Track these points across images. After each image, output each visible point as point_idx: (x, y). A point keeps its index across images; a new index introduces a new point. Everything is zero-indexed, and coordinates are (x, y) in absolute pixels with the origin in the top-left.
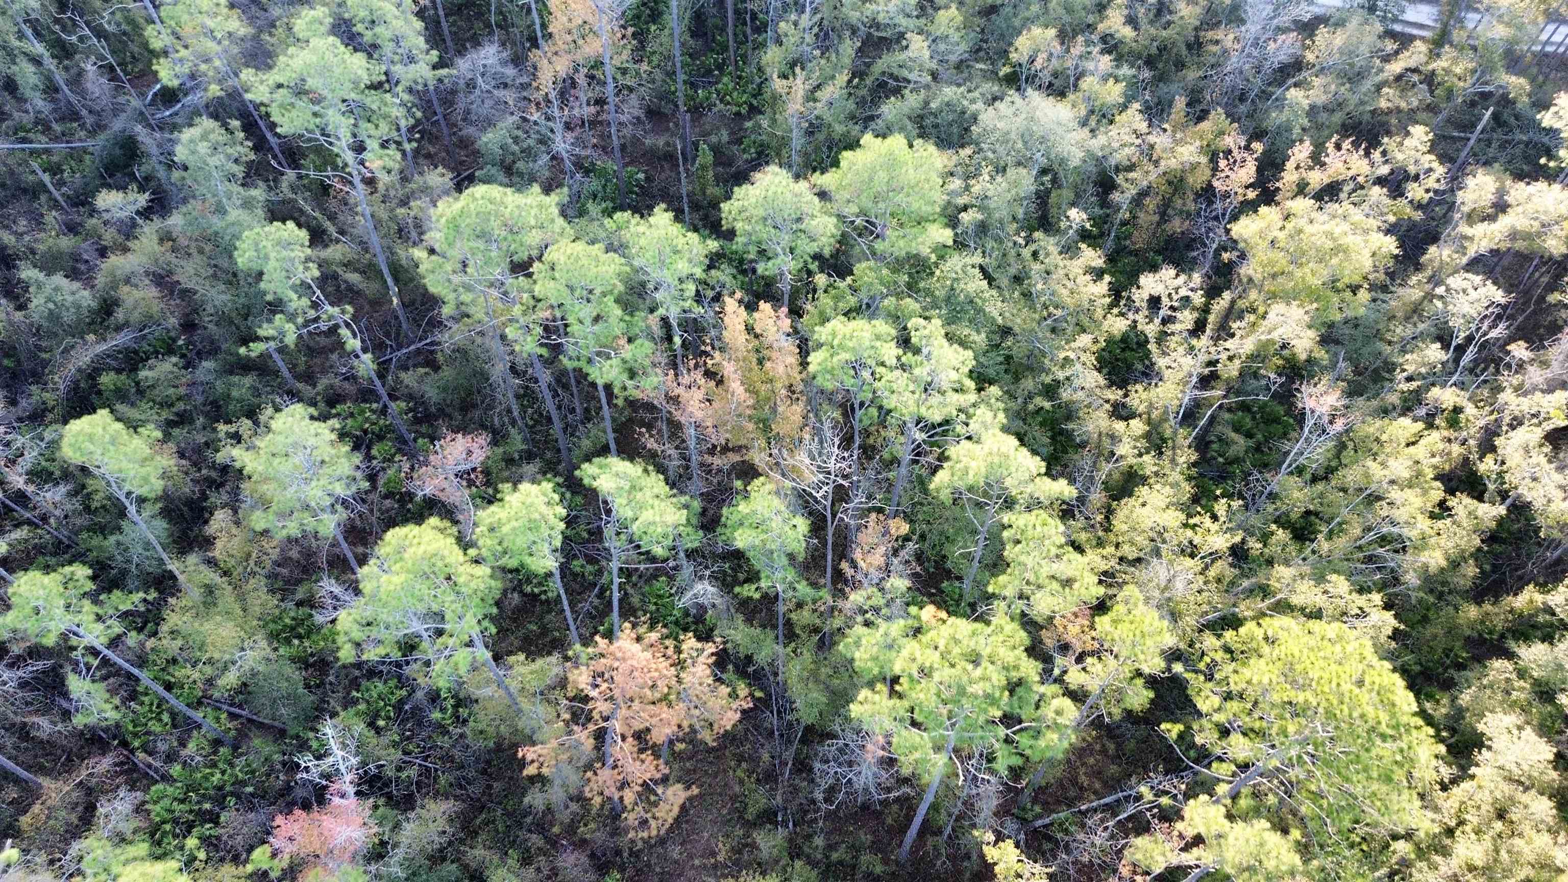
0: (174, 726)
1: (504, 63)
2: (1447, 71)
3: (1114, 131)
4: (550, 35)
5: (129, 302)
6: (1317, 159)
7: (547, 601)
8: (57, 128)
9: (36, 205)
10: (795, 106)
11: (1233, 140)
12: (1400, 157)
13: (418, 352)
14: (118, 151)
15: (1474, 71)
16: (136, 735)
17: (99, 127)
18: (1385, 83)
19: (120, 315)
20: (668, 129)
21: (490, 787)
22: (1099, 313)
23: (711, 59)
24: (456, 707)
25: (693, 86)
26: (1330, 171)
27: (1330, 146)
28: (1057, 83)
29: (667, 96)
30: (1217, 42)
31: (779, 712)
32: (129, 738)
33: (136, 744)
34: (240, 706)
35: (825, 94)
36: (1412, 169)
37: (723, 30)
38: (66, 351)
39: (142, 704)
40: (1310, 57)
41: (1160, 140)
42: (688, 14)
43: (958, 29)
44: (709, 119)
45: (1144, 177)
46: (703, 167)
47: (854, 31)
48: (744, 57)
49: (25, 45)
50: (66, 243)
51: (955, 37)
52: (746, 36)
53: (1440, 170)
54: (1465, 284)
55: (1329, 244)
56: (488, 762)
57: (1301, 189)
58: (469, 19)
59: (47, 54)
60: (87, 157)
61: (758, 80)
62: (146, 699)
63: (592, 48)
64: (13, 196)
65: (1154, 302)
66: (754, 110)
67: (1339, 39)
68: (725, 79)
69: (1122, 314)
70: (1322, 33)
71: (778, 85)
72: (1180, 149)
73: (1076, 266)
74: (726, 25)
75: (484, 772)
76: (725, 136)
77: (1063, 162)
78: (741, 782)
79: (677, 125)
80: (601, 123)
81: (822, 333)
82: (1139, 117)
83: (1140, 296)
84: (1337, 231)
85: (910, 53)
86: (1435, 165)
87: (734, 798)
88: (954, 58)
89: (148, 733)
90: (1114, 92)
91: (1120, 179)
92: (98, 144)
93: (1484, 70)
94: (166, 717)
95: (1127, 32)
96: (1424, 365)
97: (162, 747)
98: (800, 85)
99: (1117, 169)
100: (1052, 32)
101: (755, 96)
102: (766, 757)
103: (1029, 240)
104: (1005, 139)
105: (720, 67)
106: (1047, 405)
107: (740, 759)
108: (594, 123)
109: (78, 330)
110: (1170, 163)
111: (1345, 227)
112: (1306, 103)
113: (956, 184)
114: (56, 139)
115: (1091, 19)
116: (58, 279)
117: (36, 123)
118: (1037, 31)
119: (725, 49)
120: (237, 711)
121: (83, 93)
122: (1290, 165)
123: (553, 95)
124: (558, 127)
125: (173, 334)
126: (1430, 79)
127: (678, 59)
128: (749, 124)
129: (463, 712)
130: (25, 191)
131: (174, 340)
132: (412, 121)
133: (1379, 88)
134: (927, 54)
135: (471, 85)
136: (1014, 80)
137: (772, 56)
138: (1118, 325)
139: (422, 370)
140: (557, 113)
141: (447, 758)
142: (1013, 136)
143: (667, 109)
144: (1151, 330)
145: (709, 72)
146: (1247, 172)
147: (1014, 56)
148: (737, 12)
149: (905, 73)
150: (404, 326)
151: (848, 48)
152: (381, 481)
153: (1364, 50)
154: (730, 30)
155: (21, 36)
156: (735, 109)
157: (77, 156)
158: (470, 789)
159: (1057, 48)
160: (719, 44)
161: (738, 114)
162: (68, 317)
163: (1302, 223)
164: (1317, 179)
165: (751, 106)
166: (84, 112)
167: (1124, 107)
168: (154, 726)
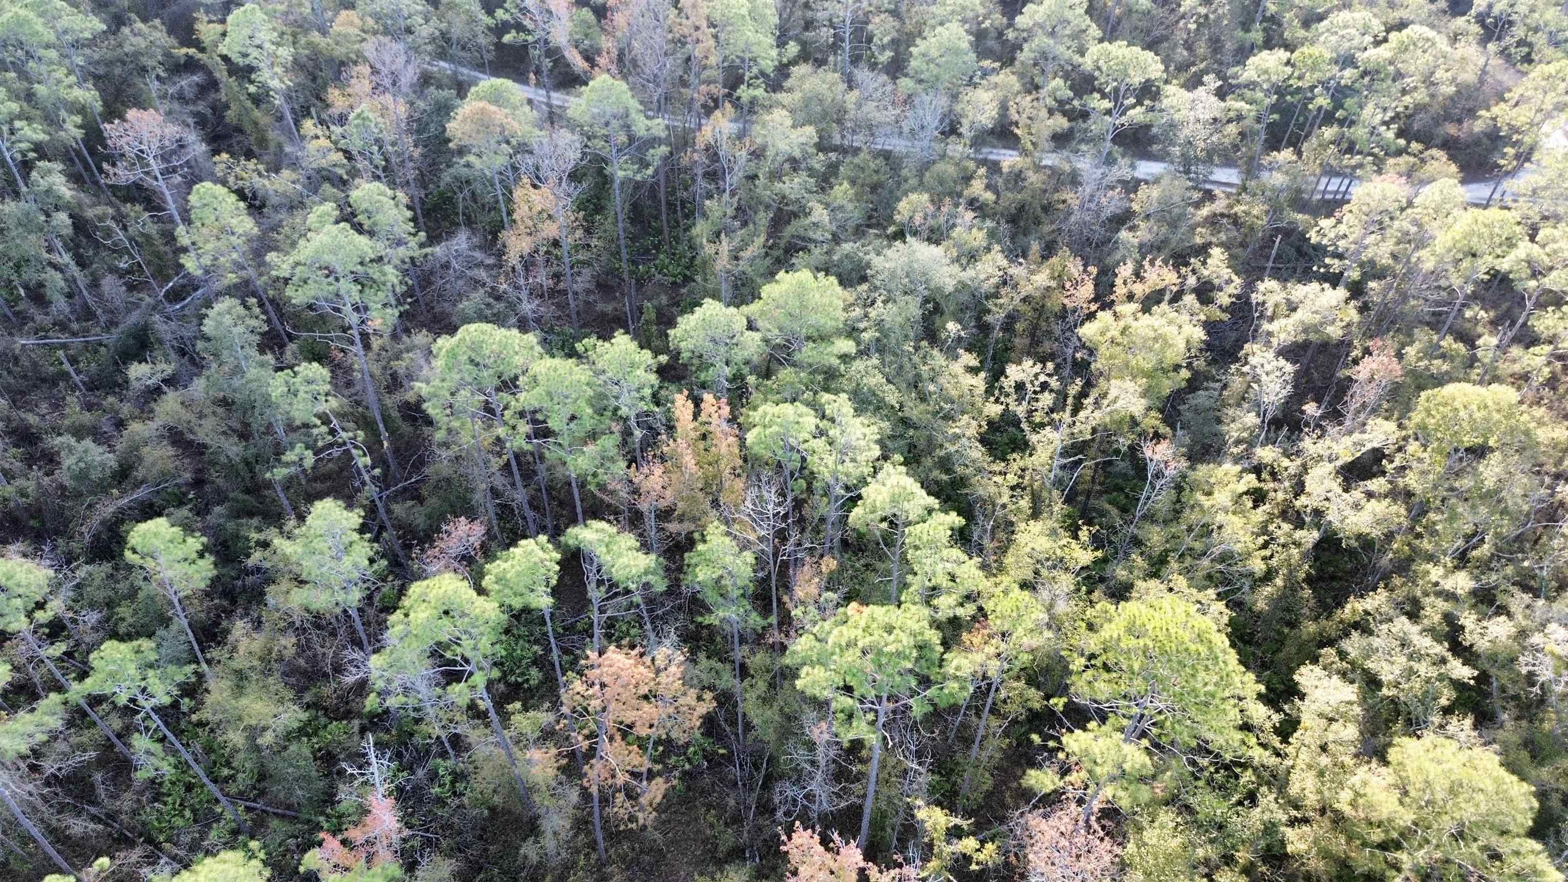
0: (195, 821)
1: (473, 248)
2: (1247, 213)
3: (979, 265)
4: (514, 221)
5: (148, 460)
6: (1138, 275)
7: (530, 689)
8: (75, 326)
9: (55, 391)
10: (723, 263)
11: (1074, 267)
12: (1206, 273)
13: (405, 489)
14: (131, 341)
15: (1267, 212)
16: (161, 831)
17: (112, 324)
18: (1198, 225)
19: (139, 473)
20: (615, 298)
21: (486, 850)
22: (979, 401)
23: (649, 241)
24: (453, 783)
25: (634, 263)
26: (1150, 283)
27: (1146, 263)
28: (934, 237)
29: (612, 272)
30: (1064, 202)
31: (741, 765)
32: (154, 833)
33: (161, 839)
34: (254, 801)
35: (746, 254)
36: (1216, 282)
37: (656, 218)
38: (90, 506)
39: (165, 804)
40: (1135, 207)
41: (1017, 271)
42: (627, 206)
43: (851, 200)
44: (649, 288)
45: (1008, 301)
46: (647, 322)
47: (767, 207)
48: (677, 239)
49: (55, 258)
50: (87, 418)
51: (850, 207)
52: (678, 222)
53: (1237, 281)
54: (1262, 361)
55: (1152, 334)
56: (483, 829)
57: (1130, 297)
58: (436, 220)
59: (72, 263)
60: (103, 350)
61: (689, 255)
62: (170, 800)
63: (550, 230)
64: (35, 386)
65: (1020, 387)
66: (687, 279)
67: (1155, 192)
68: (662, 256)
69: (997, 401)
70: (1143, 189)
71: (709, 249)
72: (1033, 277)
73: (957, 367)
74: (660, 211)
75: (480, 838)
76: (664, 299)
77: (939, 289)
78: (712, 826)
79: (623, 294)
80: (559, 292)
81: (755, 416)
82: (1000, 255)
83: (1008, 383)
84: (1156, 325)
85: (813, 218)
86: (1234, 277)
87: (705, 842)
88: (851, 224)
89: (172, 828)
90: (978, 238)
91: (990, 304)
92: (112, 338)
93: (1275, 210)
94: (188, 813)
95: (989, 196)
96: (1245, 430)
97: (185, 839)
98: (725, 246)
99: (987, 298)
100: (926, 197)
101: (688, 268)
102: (732, 803)
103: (917, 348)
104: (893, 275)
105: (657, 247)
106: (945, 477)
107: (709, 807)
108: (554, 293)
109: (102, 488)
110: (1026, 289)
111: (1163, 321)
112: (1136, 241)
113: (858, 312)
114: (74, 334)
115: (959, 188)
116: (88, 443)
117: (54, 324)
118: (913, 197)
119: (660, 232)
120: (253, 804)
121: (100, 296)
122: (1119, 281)
123: (519, 267)
124: (524, 295)
125: (183, 489)
126: (1235, 221)
127: (622, 242)
128: (684, 291)
129: (460, 786)
130: (44, 380)
131: (185, 495)
132: (404, 288)
133: (1193, 228)
134: (827, 219)
135: (446, 266)
136: (900, 235)
137: (701, 229)
138: (994, 410)
139: (410, 503)
140: (522, 282)
141: (447, 826)
142: (899, 271)
143: (613, 282)
144: (1021, 410)
145: (647, 251)
146: (1087, 290)
147: (897, 218)
148: (669, 203)
149: (811, 234)
150: (393, 468)
151: (763, 218)
152: (377, 598)
153: (1177, 199)
154: (664, 217)
155: (50, 250)
156: (671, 279)
157: (94, 348)
158: (469, 852)
159: (931, 209)
160: (654, 229)
161: (674, 283)
162: (95, 475)
163: (1130, 320)
164: (1139, 289)
165: (685, 276)
166: (99, 312)
167: (988, 249)
168: (179, 822)
